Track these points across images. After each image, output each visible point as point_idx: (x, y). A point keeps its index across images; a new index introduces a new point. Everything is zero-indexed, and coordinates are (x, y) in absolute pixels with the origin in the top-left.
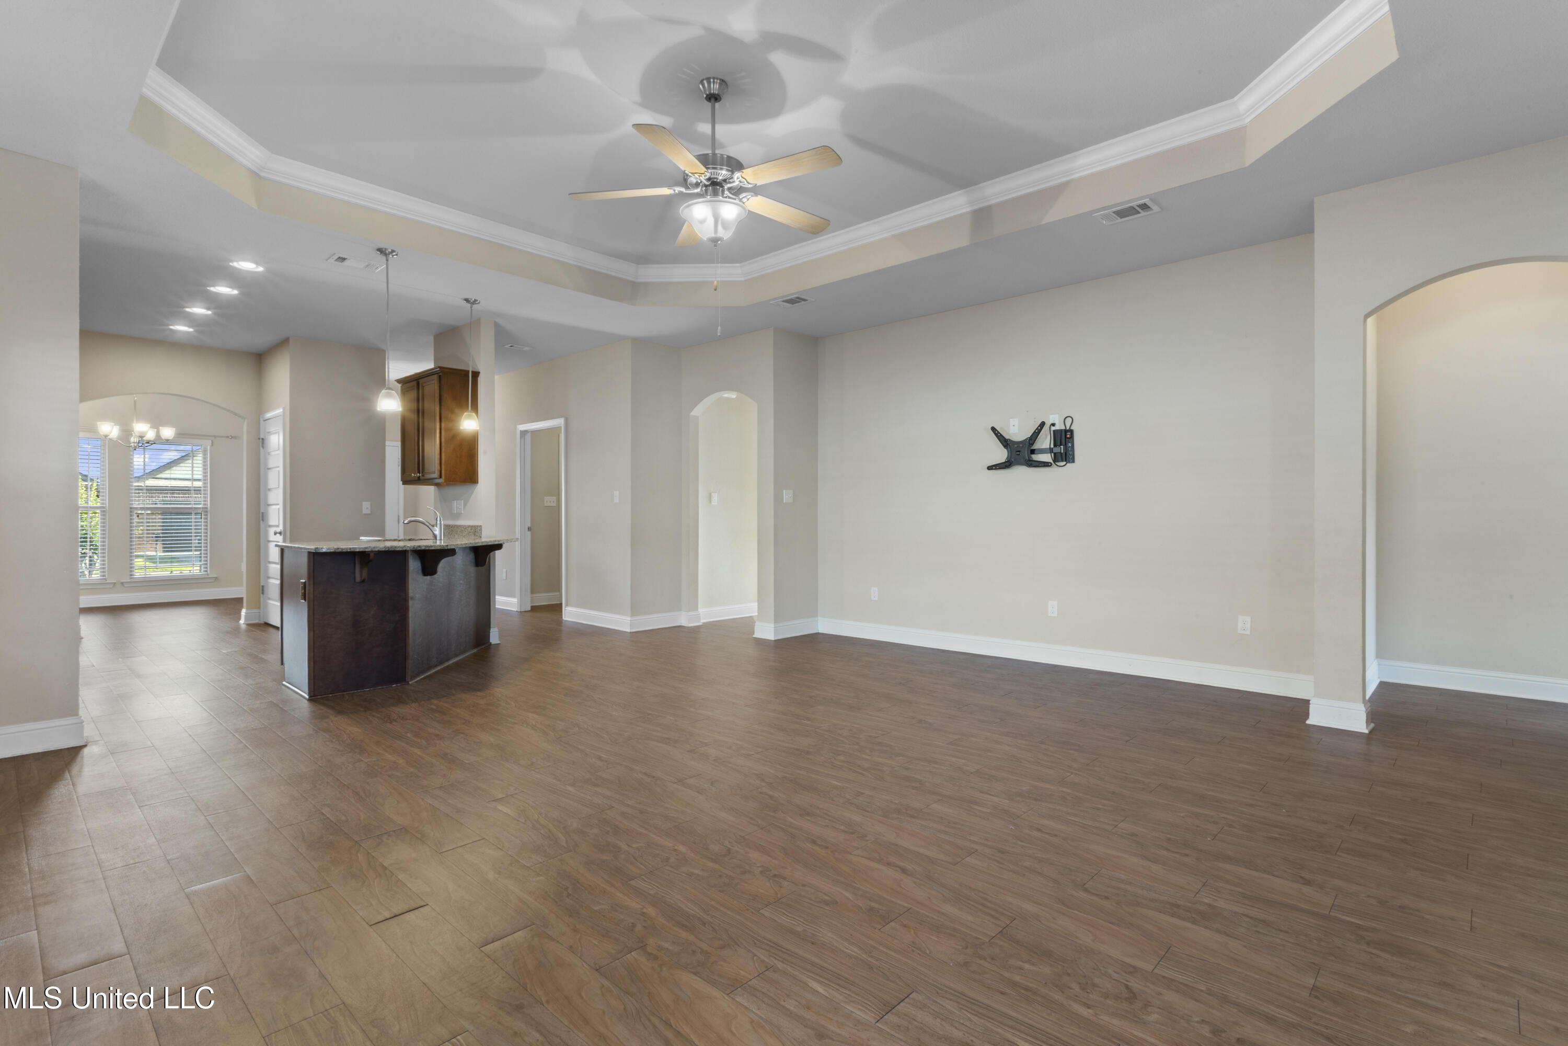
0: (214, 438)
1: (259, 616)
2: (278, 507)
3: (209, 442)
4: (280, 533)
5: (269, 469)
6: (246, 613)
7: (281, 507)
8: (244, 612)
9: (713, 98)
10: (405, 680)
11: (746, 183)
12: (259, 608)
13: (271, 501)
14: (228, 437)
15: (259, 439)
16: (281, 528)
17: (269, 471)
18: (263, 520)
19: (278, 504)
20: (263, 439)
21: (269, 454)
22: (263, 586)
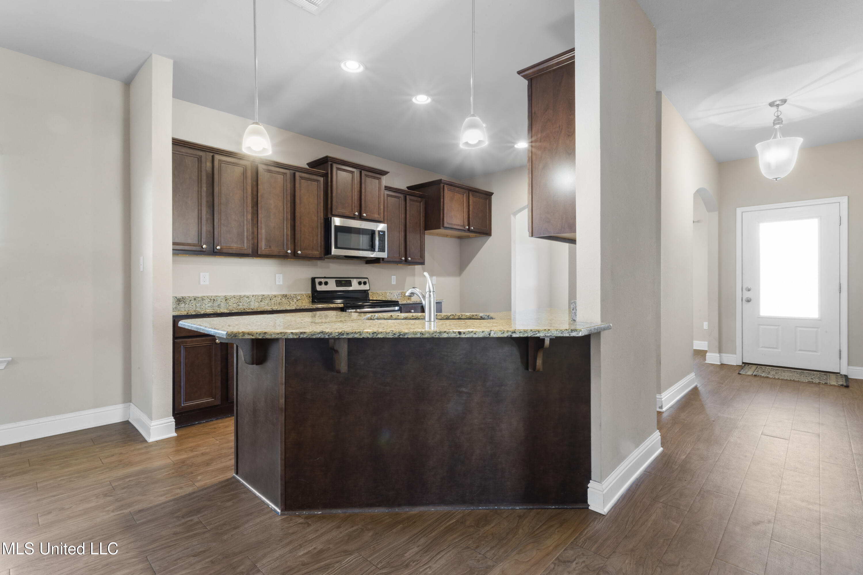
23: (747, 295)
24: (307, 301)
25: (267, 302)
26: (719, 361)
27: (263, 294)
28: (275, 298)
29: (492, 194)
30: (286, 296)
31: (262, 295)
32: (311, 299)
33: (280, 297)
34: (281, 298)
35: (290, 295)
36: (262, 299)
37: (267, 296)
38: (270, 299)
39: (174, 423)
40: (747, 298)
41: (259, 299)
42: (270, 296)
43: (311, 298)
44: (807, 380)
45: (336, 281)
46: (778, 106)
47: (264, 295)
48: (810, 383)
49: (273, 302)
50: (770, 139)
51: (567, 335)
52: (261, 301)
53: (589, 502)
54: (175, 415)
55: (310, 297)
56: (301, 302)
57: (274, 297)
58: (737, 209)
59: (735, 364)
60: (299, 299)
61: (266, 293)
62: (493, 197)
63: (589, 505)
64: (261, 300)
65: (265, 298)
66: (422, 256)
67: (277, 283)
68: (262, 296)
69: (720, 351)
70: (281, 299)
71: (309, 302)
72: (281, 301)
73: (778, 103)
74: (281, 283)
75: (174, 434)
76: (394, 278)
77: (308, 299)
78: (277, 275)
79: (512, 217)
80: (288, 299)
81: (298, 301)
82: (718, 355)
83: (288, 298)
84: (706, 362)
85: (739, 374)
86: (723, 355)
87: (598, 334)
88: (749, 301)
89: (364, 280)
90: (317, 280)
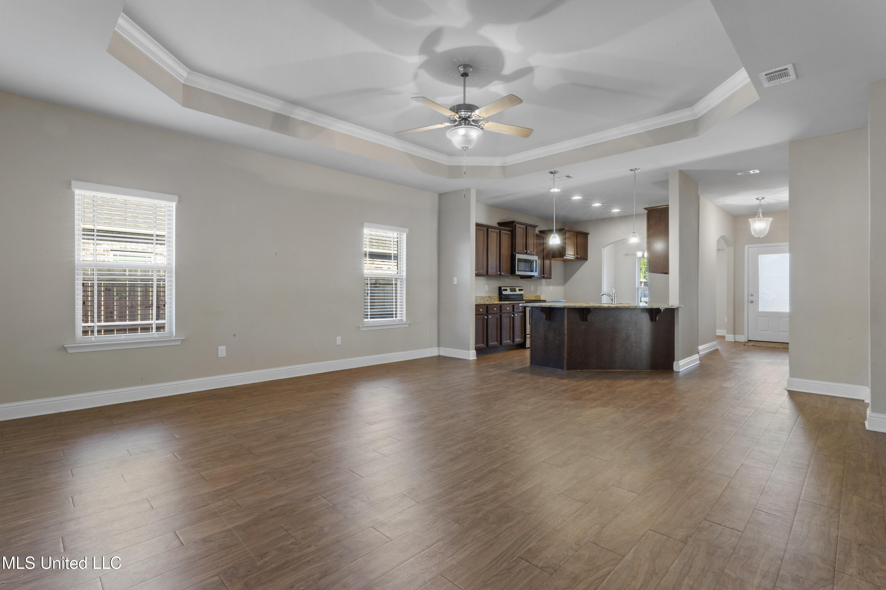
9: (465, 75)
10: (563, 369)
11: (478, 117)
23: (751, 298)
26: (733, 339)
29: (589, 233)
33: (488, 297)
35: (491, 296)
36: (481, 298)
39: (476, 353)
40: (751, 300)
42: (484, 297)
44: (782, 347)
45: (510, 288)
46: (760, 200)
48: (783, 348)
50: (755, 218)
51: (670, 308)
53: (674, 369)
54: (475, 349)
55: (498, 297)
58: (745, 245)
59: (743, 341)
62: (589, 236)
63: (674, 370)
66: (550, 274)
67: (486, 290)
69: (734, 334)
70: (488, 299)
73: (760, 199)
74: (487, 290)
75: (476, 358)
76: (532, 287)
78: (486, 285)
79: (602, 248)
80: (490, 299)
82: (733, 336)
84: (726, 340)
85: (744, 345)
86: (736, 336)
87: (678, 308)
88: (752, 302)
89: (521, 288)
90: (503, 288)
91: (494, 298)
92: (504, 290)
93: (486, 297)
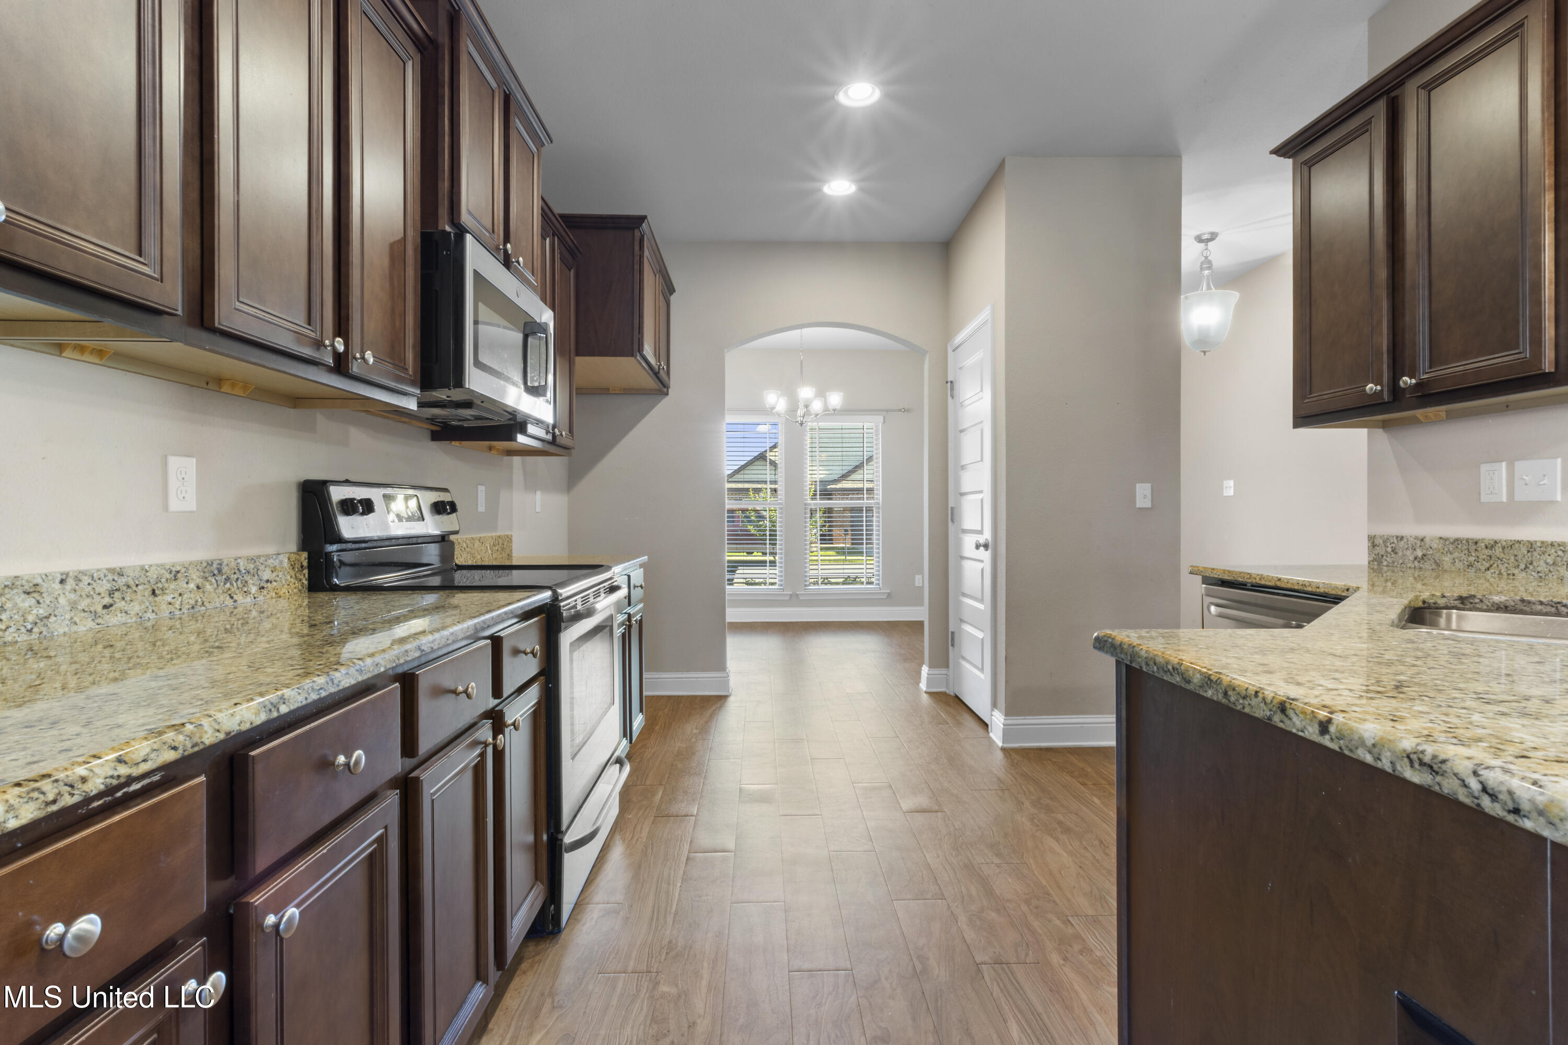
0: (886, 411)
1: (947, 680)
2: (980, 496)
3: (881, 418)
4: (986, 546)
5: (961, 431)
6: (928, 674)
7: (987, 496)
8: (925, 670)
12: (947, 666)
13: (966, 487)
14: (900, 410)
15: (947, 382)
16: (987, 536)
17: (962, 434)
18: (952, 520)
19: (981, 492)
20: (952, 382)
21: (962, 406)
22: (953, 633)
24: (293, 586)
25: (136, 608)
27: (116, 562)
28: (173, 585)
30: (220, 571)
31: (112, 571)
32: (307, 576)
33: (196, 576)
34: (199, 581)
35: (233, 564)
36: (111, 593)
37: (137, 574)
38: (154, 592)
41: (97, 598)
42: (153, 575)
43: (306, 571)
47: (121, 574)
49: (164, 606)
52: (105, 607)
55: (302, 566)
56: (274, 595)
57: (168, 576)
60: (267, 581)
61: (130, 560)
62: (673, 299)
64: (107, 600)
65: (129, 587)
67: (175, 505)
68: (110, 577)
70: (198, 587)
71: (300, 591)
72: (198, 596)
74: (191, 504)
77: (296, 578)
78: (174, 462)
80: (228, 585)
81: (265, 592)
83: (227, 579)
89: (445, 497)
90: (337, 494)
91: (266, 575)
92: (349, 507)
93: (176, 576)
